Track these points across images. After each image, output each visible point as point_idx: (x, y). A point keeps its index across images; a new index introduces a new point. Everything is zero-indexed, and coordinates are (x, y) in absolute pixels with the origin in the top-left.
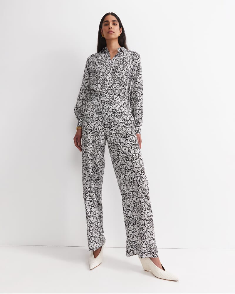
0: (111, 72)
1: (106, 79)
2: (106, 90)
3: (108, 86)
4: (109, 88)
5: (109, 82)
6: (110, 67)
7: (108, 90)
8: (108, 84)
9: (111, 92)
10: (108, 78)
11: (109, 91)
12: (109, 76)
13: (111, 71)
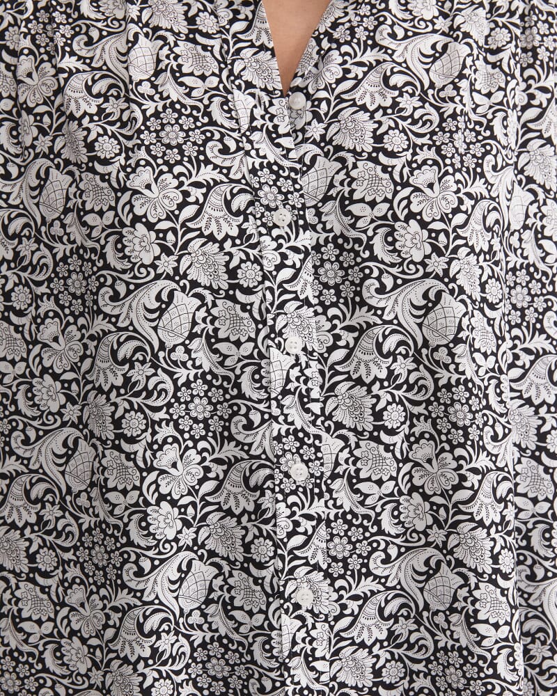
0: (306, 286)
1: (258, 378)
2: (284, 525)
3: (299, 472)
4: (318, 507)
5: (299, 419)
6: (284, 217)
7: (307, 525)
8: (291, 443)
9: (340, 548)
10: (279, 366)
11: (318, 542)
12: (294, 343)
13: (307, 276)
